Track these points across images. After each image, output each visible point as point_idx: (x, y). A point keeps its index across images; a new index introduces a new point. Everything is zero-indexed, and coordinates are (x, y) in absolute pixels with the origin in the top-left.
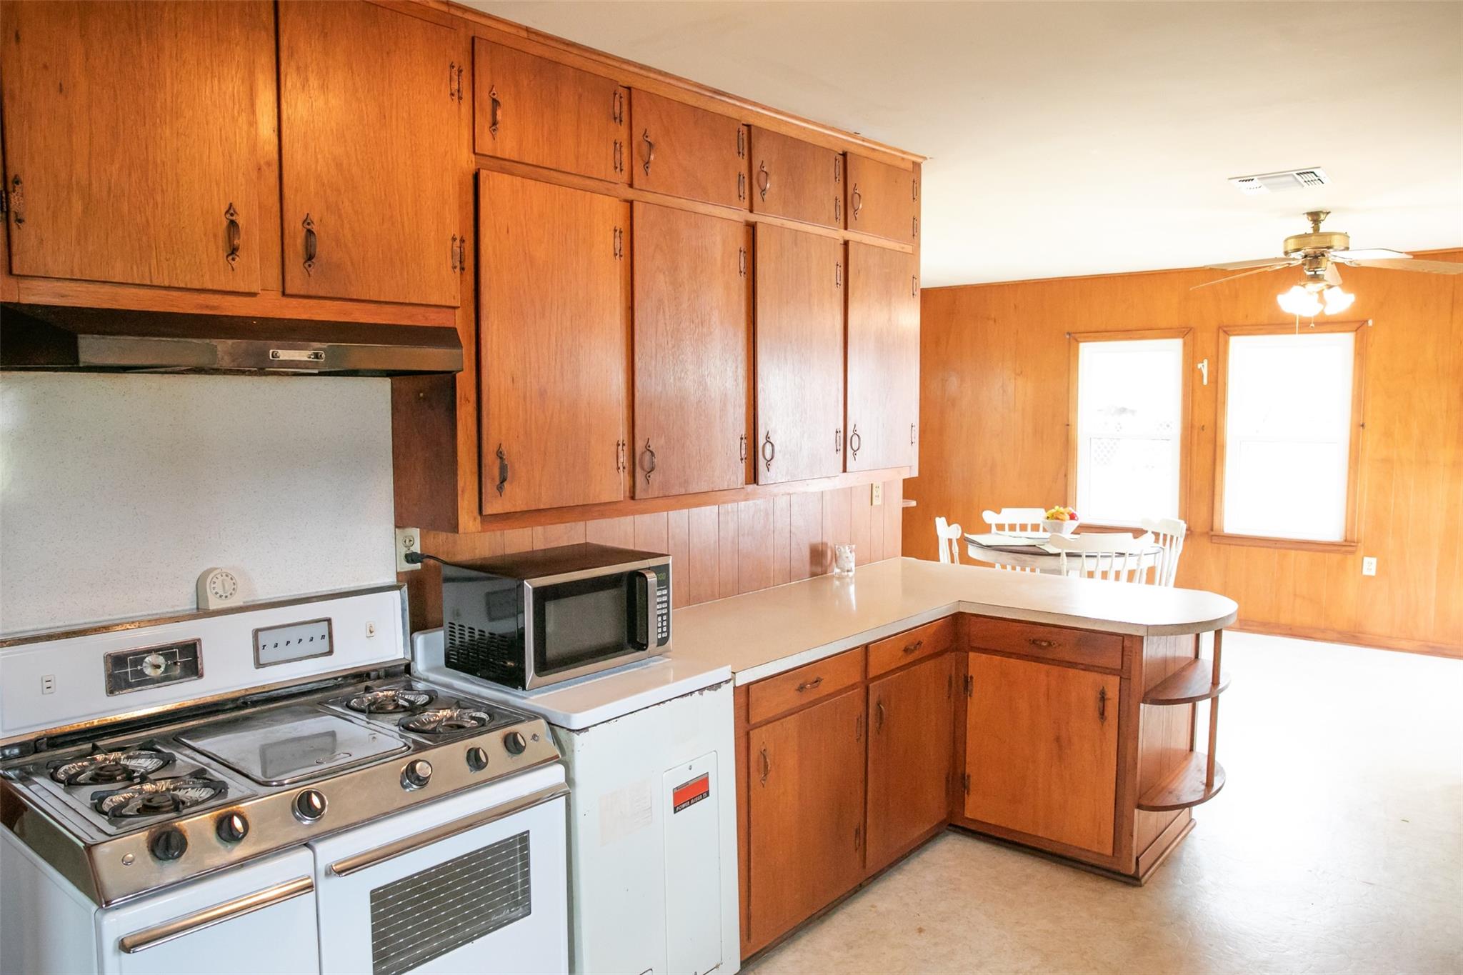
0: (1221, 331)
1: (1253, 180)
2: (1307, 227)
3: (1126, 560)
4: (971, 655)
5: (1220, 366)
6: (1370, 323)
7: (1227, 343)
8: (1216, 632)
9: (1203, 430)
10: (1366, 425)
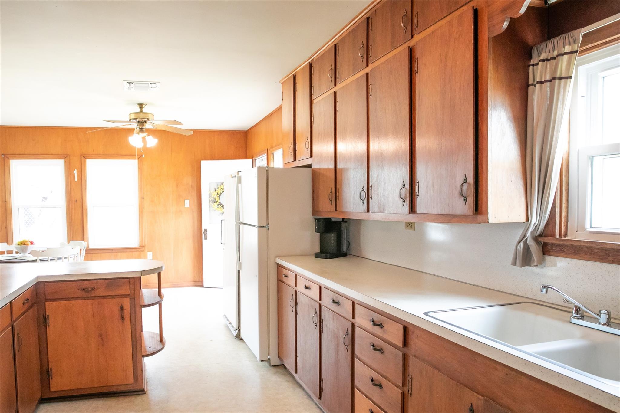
0: (82, 156)
1: (133, 83)
2: (138, 110)
3: (69, 260)
4: (47, 304)
5: (83, 173)
6: (143, 156)
7: (85, 162)
8: (158, 273)
9: (76, 202)
10: (144, 198)
